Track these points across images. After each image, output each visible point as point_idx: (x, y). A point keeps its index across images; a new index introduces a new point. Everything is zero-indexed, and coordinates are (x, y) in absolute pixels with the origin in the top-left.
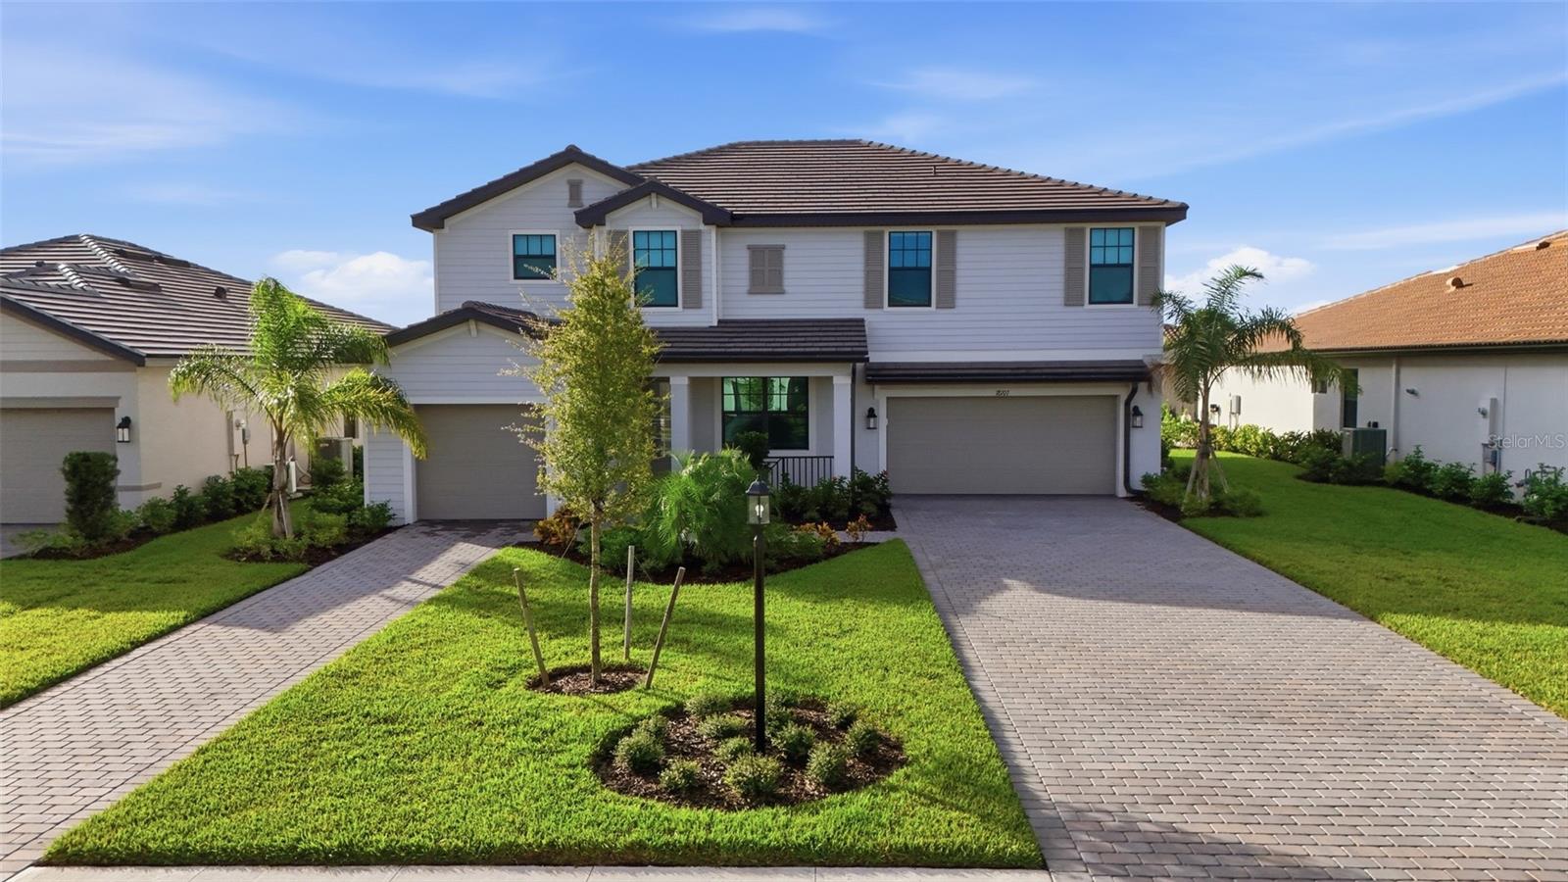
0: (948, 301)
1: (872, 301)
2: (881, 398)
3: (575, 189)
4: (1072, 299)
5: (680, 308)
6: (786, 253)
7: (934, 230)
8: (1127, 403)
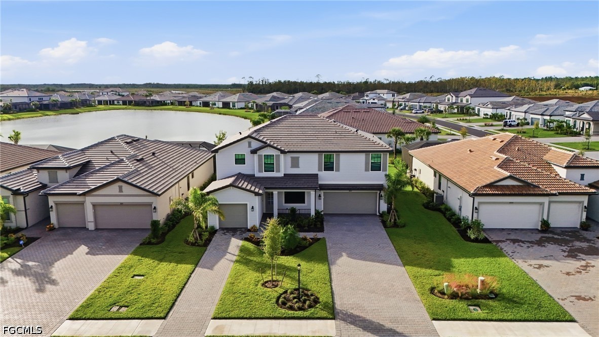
0: (338, 170)
1: (320, 170)
2: (322, 193)
3: (250, 144)
4: (367, 170)
5: (275, 172)
6: (300, 159)
7: (335, 154)
8: (379, 194)
